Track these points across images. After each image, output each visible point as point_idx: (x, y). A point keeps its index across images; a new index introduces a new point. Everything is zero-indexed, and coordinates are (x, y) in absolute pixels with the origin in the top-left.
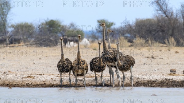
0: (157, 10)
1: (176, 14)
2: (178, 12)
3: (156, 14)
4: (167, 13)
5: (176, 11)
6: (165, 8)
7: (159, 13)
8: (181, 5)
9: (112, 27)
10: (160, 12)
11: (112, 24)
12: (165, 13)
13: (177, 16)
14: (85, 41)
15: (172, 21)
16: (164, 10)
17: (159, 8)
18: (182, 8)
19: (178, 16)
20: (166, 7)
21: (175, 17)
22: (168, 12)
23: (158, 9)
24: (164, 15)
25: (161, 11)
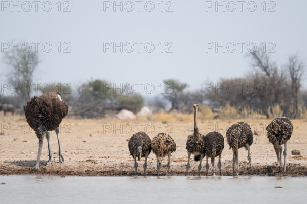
0: (254, 66)
1: (282, 71)
2: (284, 69)
3: (252, 72)
4: (267, 70)
5: (282, 67)
6: (265, 62)
7: (257, 70)
8: (289, 59)
9: (185, 91)
10: (258, 68)
11: (184, 86)
12: (265, 69)
13: (282, 74)
14: (145, 111)
15: (276, 82)
16: (264, 65)
17: (256, 62)
18: (290, 63)
19: (284, 74)
20: (267, 61)
21: (280, 75)
22: (270, 68)
23: (256, 64)
24: (264, 73)
25: (259, 66)
